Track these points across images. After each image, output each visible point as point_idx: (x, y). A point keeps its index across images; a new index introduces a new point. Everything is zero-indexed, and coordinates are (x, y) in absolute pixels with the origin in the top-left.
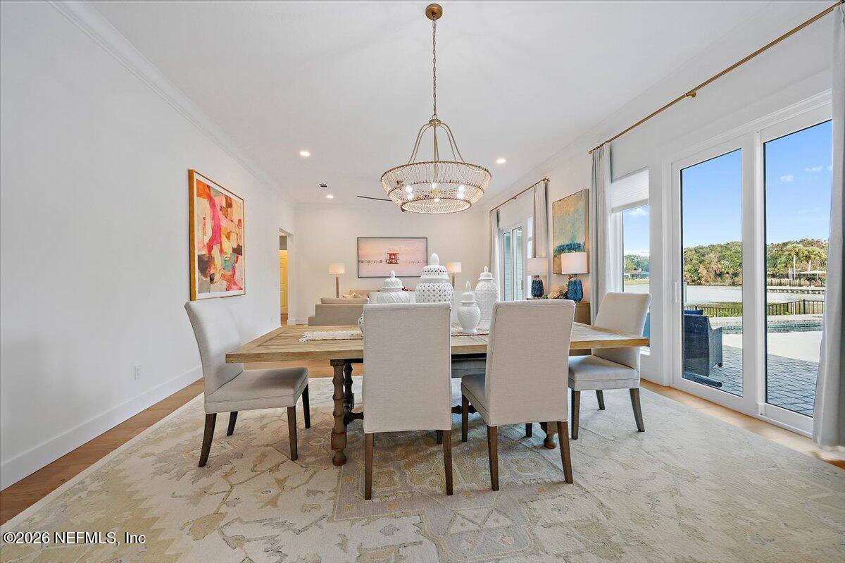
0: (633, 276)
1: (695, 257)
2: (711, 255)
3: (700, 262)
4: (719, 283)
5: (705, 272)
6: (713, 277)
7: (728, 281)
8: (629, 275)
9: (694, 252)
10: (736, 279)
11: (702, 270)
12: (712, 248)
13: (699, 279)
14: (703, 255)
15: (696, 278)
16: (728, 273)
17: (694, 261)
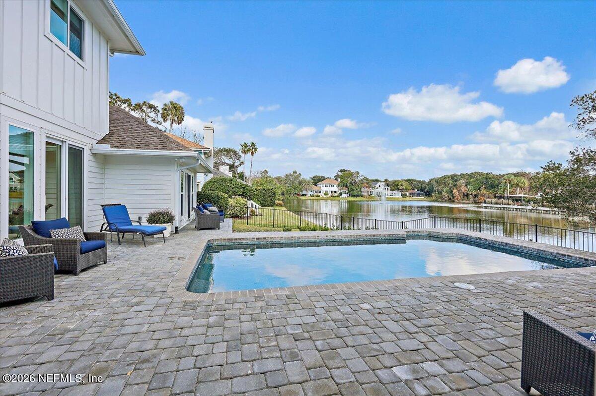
0: (410, 194)
1: (451, 182)
2: (461, 181)
3: (454, 186)
4: (465, 202)
5: (457, 193)
6: (462, 196)
7: (471, 200)
8: (408, 194)
9: (450, 179)
10: (477, 199)
11: (455, 191)
12: (462, 176)
13: (453, 198)
14: (456, 181)
15: (451, 197)
16: (472, 194)
17: (450, 185)
